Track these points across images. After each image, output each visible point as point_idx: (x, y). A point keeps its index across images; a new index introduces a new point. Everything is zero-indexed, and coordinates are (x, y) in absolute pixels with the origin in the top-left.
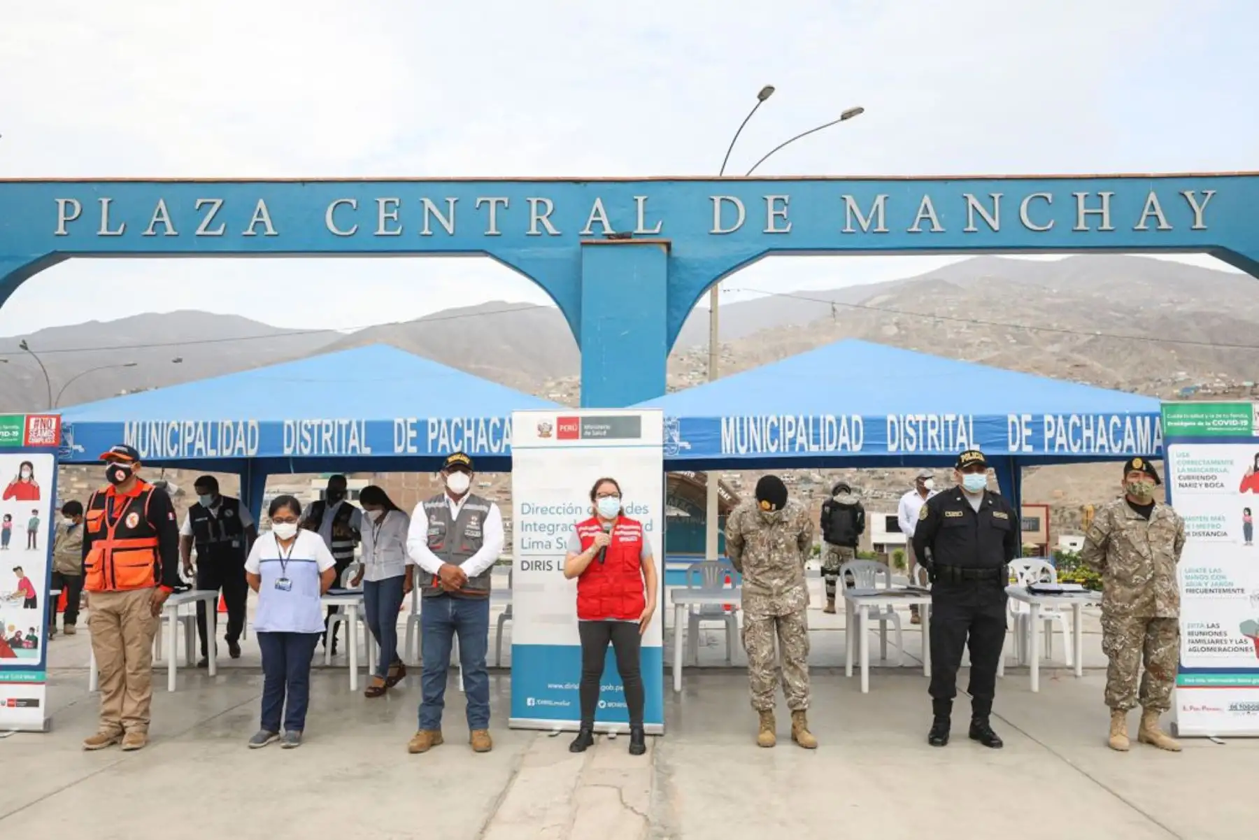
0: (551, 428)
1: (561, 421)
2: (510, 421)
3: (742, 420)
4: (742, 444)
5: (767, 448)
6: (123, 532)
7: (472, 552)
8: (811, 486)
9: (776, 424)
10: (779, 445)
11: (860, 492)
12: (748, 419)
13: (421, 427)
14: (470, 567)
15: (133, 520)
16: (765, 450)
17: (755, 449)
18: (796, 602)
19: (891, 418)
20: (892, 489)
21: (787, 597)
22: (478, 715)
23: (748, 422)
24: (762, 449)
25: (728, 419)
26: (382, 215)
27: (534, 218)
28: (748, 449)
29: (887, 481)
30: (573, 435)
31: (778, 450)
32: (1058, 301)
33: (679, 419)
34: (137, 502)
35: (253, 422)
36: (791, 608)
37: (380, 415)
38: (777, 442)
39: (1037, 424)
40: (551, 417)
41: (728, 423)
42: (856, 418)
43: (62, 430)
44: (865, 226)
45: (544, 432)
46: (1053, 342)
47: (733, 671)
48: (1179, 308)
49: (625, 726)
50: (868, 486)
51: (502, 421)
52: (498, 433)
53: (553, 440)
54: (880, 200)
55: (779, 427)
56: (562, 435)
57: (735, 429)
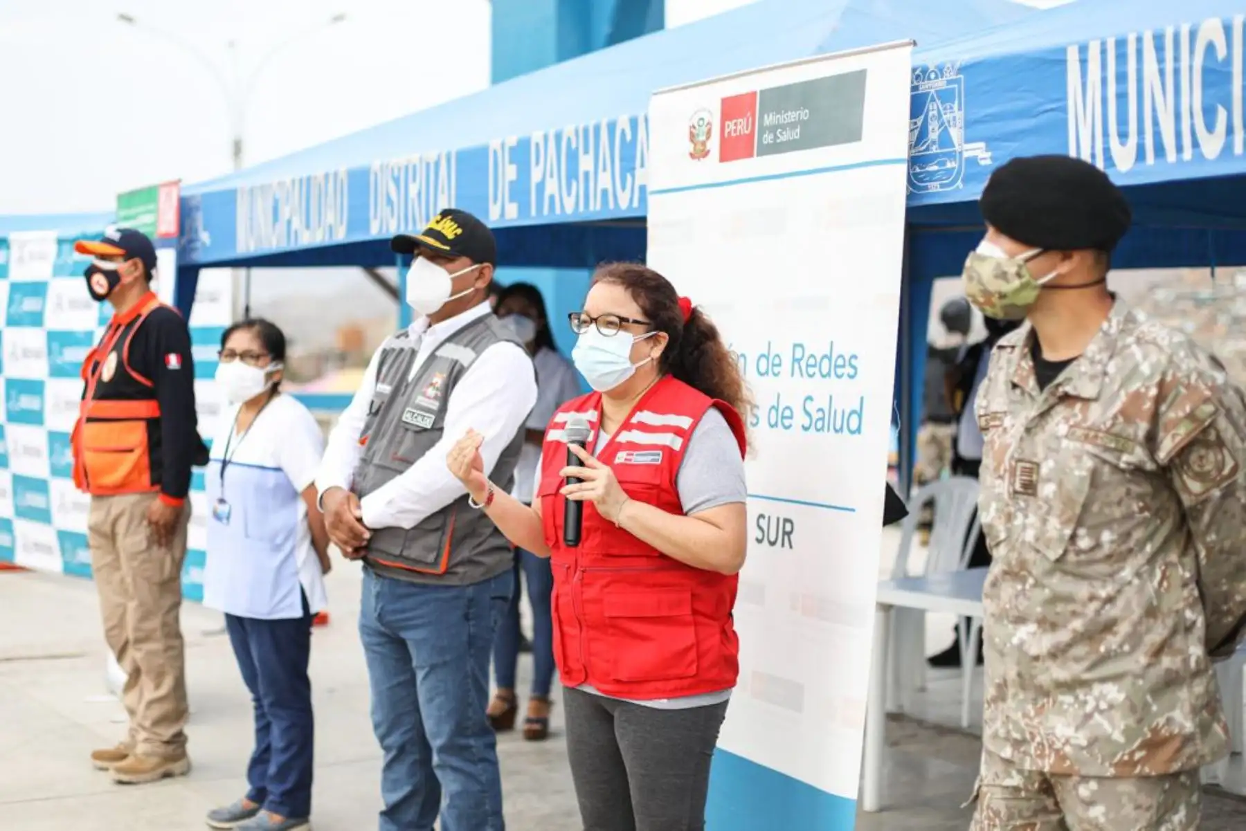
0: (709, 133)
2: (646, 120)
3: (1121, 44)
4: (1123, 136)
5: (1195, 144)
9: (1221, 53)
10: (1230, 130)
12: (1139, 40)
13: (522, 154)
16: (1188, 154)
17: (1159, 150)
18: (1082, 739)
21: (1063, 713)
23: (1139, 52)
24: (1179, 149)
25: (1083, 49)
28: (1141, 155)
31: (1228, 148)
33: (961, 70)
36: (1062, 757)
38: (1222, 114)
41: (1083, 62)
45: (697, 145)
51: (634, 123)
55: (1228, 60)
57: (1104, 81)
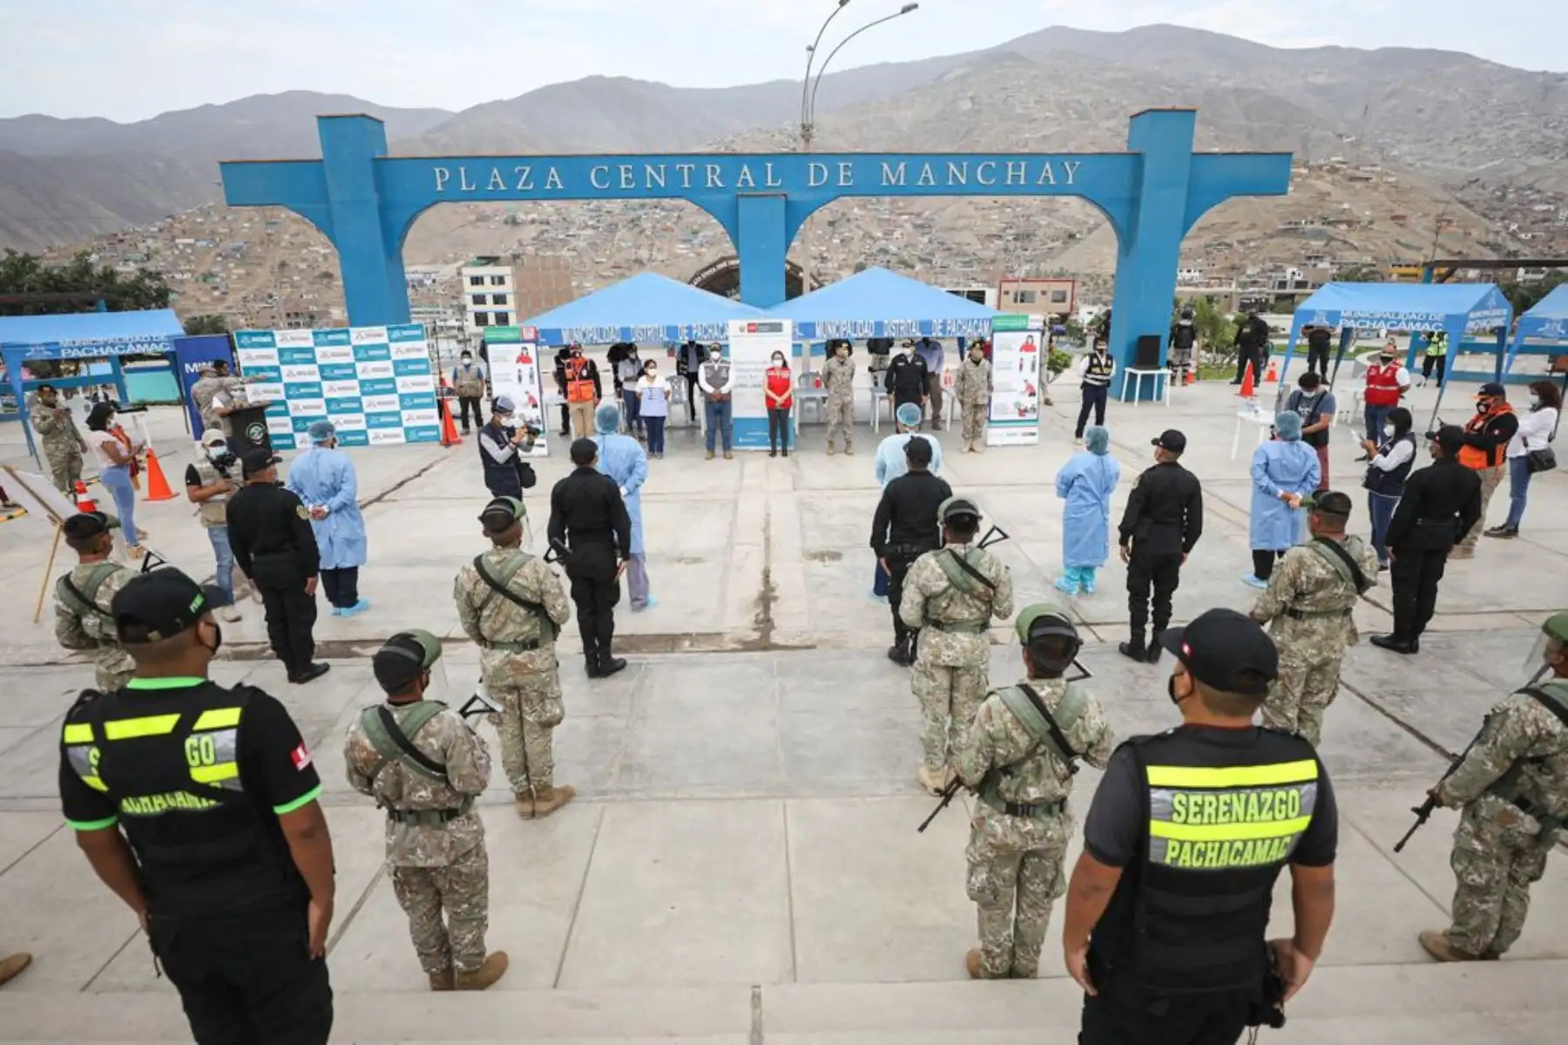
0: (744, 328)
1: (749, 325)
6: (581, 378)
7: (724, 384)
8: (888, 258)
11: (930, 262)
13: (690, 328)
14: (724, 390)
15: (585, 373)
19: (886, 321)
20: (958, 259)
22: (727, 446)
23: (827, 325)
26: (623, 176)
27: (710, 177)
29: (955, 252)
30: (754, 331)
32: (1121, 75)
33: (798, 323)
34: (585, 366)
35: (617, 327)
37: (672, 323)
39: (944, 324)
40: (745, 323)
41: (818, 325)
42: (872, 321)
43: (536, 332)
44: (893, 181)
45: (742, 330)
46: (1109, 118)
47: (822, 425)
48: (1224, 84)
49: (770, 448)
50: (937, 256)
52: (723, 330)
53: (746, 333)
54: (902, 166)
55: (840, 326)
56: (750, 331)
57: (822, 327)
